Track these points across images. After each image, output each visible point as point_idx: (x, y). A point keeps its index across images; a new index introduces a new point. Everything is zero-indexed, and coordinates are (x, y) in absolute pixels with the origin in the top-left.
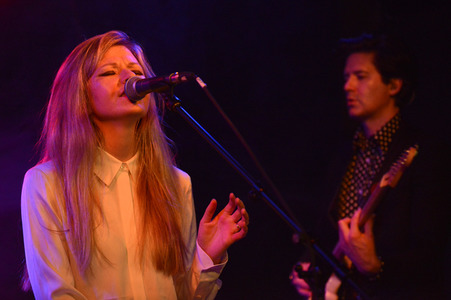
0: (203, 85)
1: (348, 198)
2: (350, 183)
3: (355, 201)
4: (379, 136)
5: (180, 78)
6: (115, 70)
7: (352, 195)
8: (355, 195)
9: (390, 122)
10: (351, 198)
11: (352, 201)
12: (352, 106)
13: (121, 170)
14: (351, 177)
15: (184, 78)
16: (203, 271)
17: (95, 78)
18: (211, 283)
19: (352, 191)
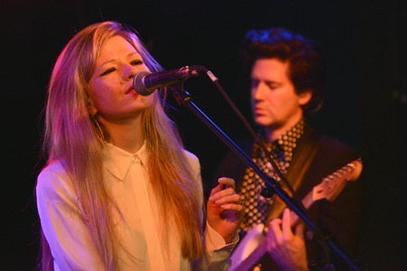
0: (214, 78)
1: (248, 204)
2: (249, 188)
3: (255, 207)
4: (283, 140)
5: (190, 72)
6: (115, 66)
7: (252, 200)
8: (255, 200)
9: (296, 127)
10: (251, 204)
11: (251, 207)
12: (260, 115)
13: (133, 162)
14: (250, 181)
15: (194, 72)
16: (215, 251)
17: (95, 80)
18: (222, 262)
19: (252, 197)
